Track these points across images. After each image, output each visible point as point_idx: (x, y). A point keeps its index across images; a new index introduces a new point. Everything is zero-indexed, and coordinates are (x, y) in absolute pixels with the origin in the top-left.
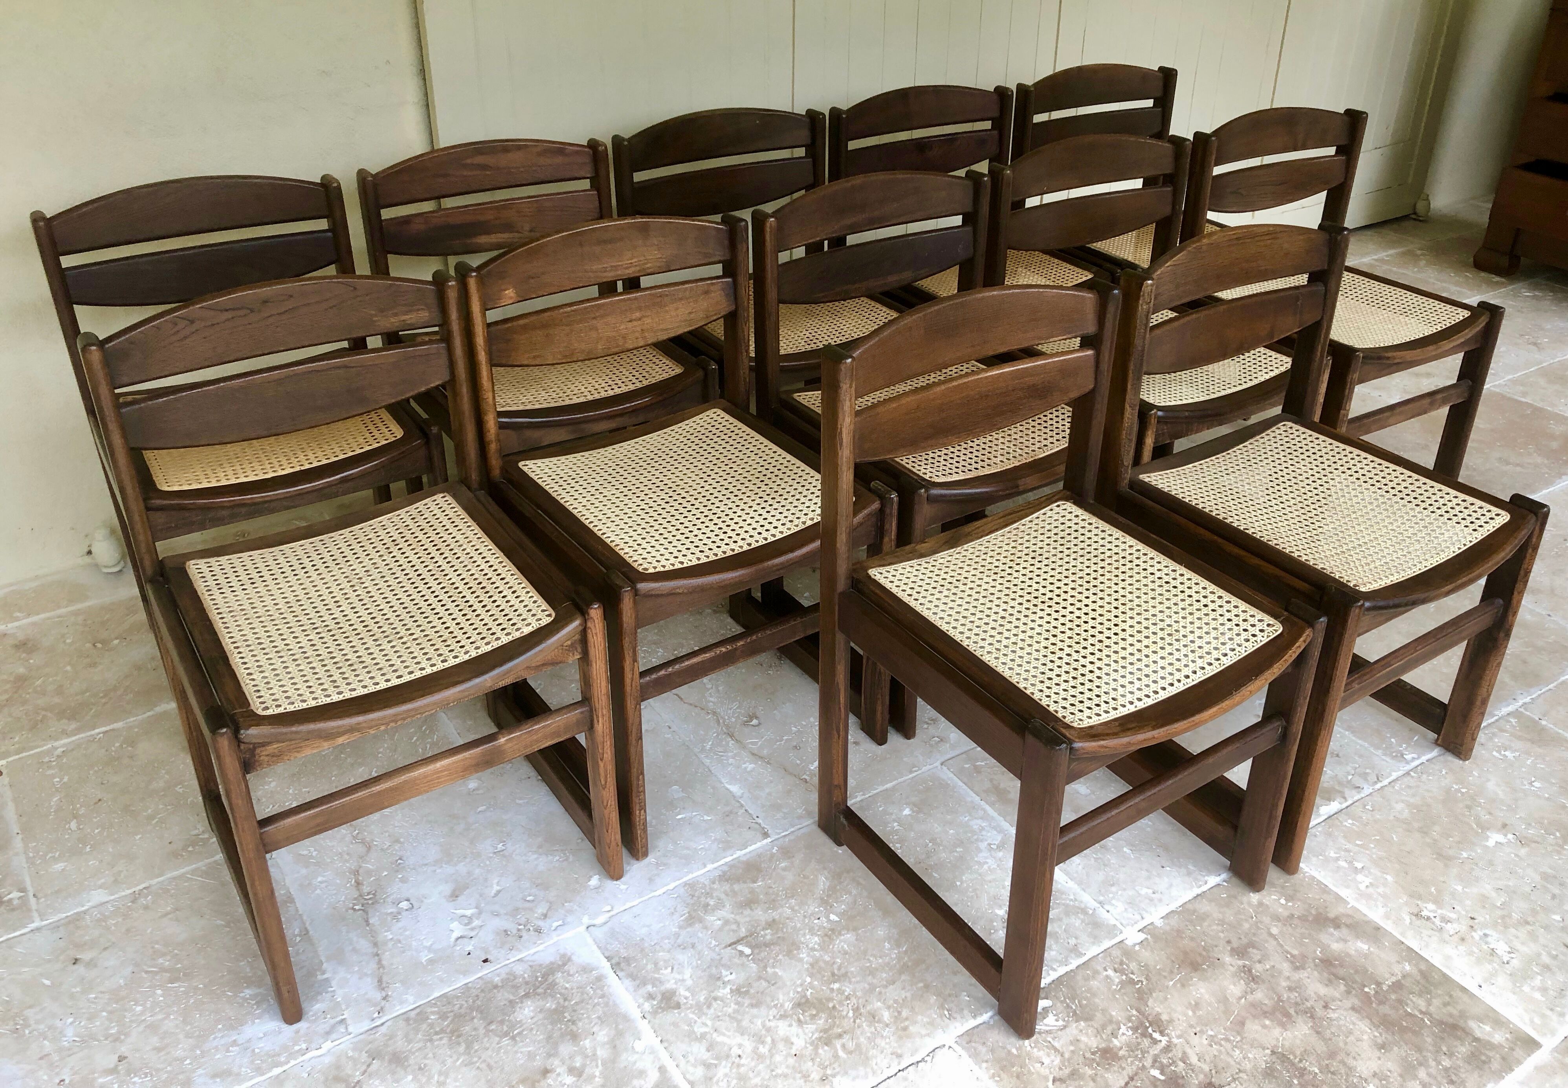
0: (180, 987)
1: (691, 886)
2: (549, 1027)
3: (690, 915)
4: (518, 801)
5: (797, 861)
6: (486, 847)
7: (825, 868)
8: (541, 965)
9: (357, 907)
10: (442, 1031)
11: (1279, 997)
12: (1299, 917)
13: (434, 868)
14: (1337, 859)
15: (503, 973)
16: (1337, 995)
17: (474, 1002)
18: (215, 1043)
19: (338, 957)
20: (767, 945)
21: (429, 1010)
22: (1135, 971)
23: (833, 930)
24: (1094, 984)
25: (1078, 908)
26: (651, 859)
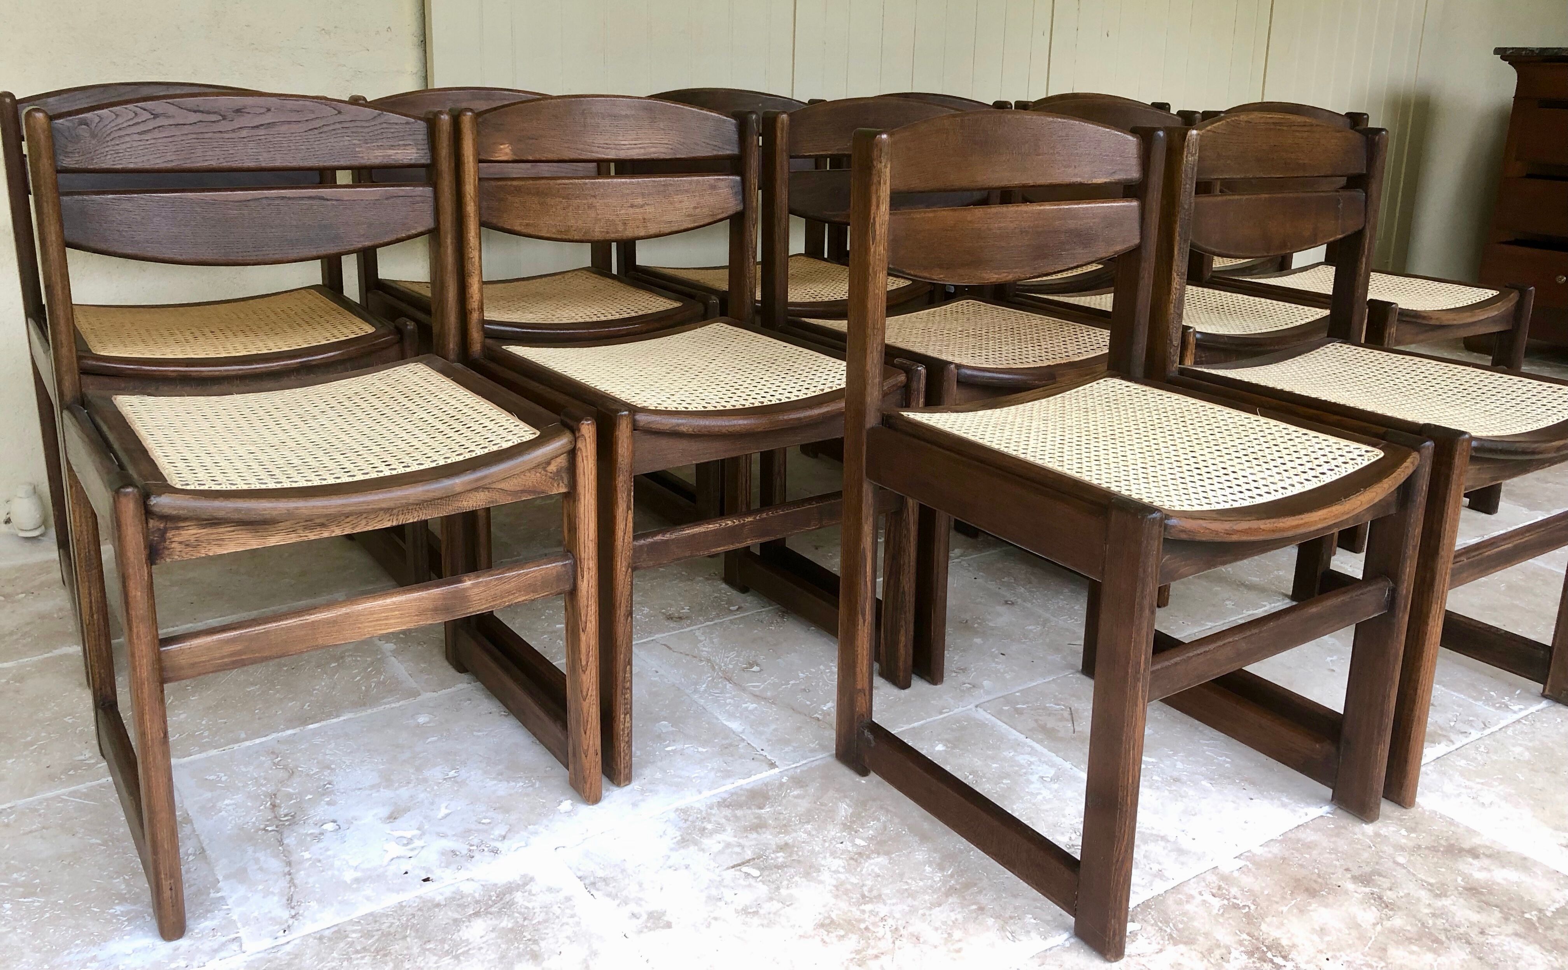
0: (33, 902)
1: (684, 812)
2: (504, 946)
3: (683, 839)
4: (475, 733)
5: (812, 790)
6: (436, 773)
7: (846, 797)
8: (495, 885)
9: (270, 829)
10: (364, 949)
11: (1423, 924)
12: (1427, 848)
13: (370, 792)
14: (1459, 795)
15: (448, 892)
16: (1494, 922)
17: (408, 920)
18: (67, 959)
19: (240, 875)
20: (778, 867)
21: (349, 928)
22: (1238, 895)
23: (860, 854)
24: (1189, 908)
25: (1158, 836)
26: (635, 785)
